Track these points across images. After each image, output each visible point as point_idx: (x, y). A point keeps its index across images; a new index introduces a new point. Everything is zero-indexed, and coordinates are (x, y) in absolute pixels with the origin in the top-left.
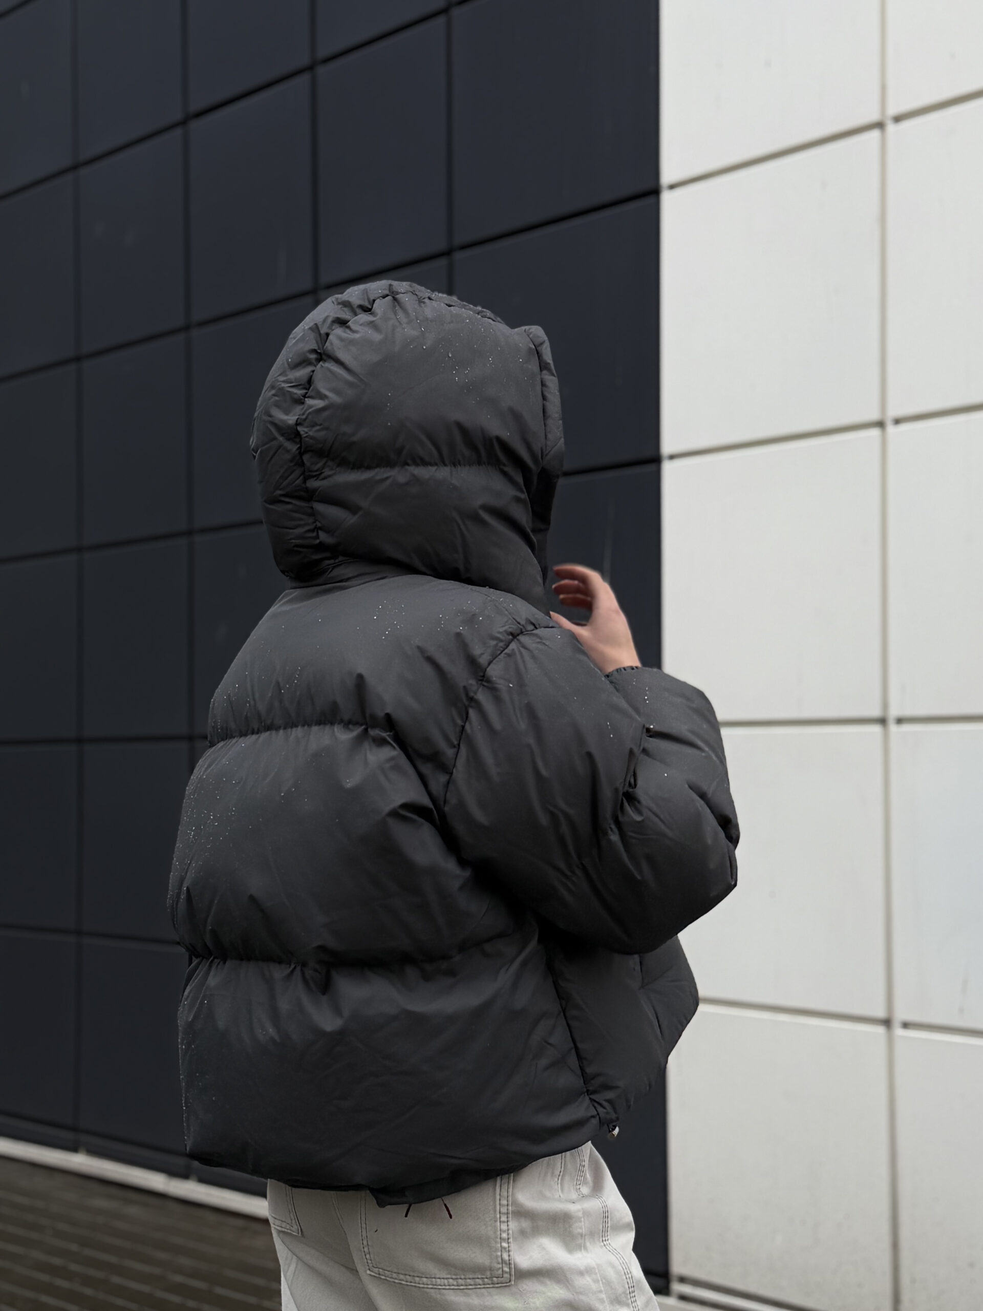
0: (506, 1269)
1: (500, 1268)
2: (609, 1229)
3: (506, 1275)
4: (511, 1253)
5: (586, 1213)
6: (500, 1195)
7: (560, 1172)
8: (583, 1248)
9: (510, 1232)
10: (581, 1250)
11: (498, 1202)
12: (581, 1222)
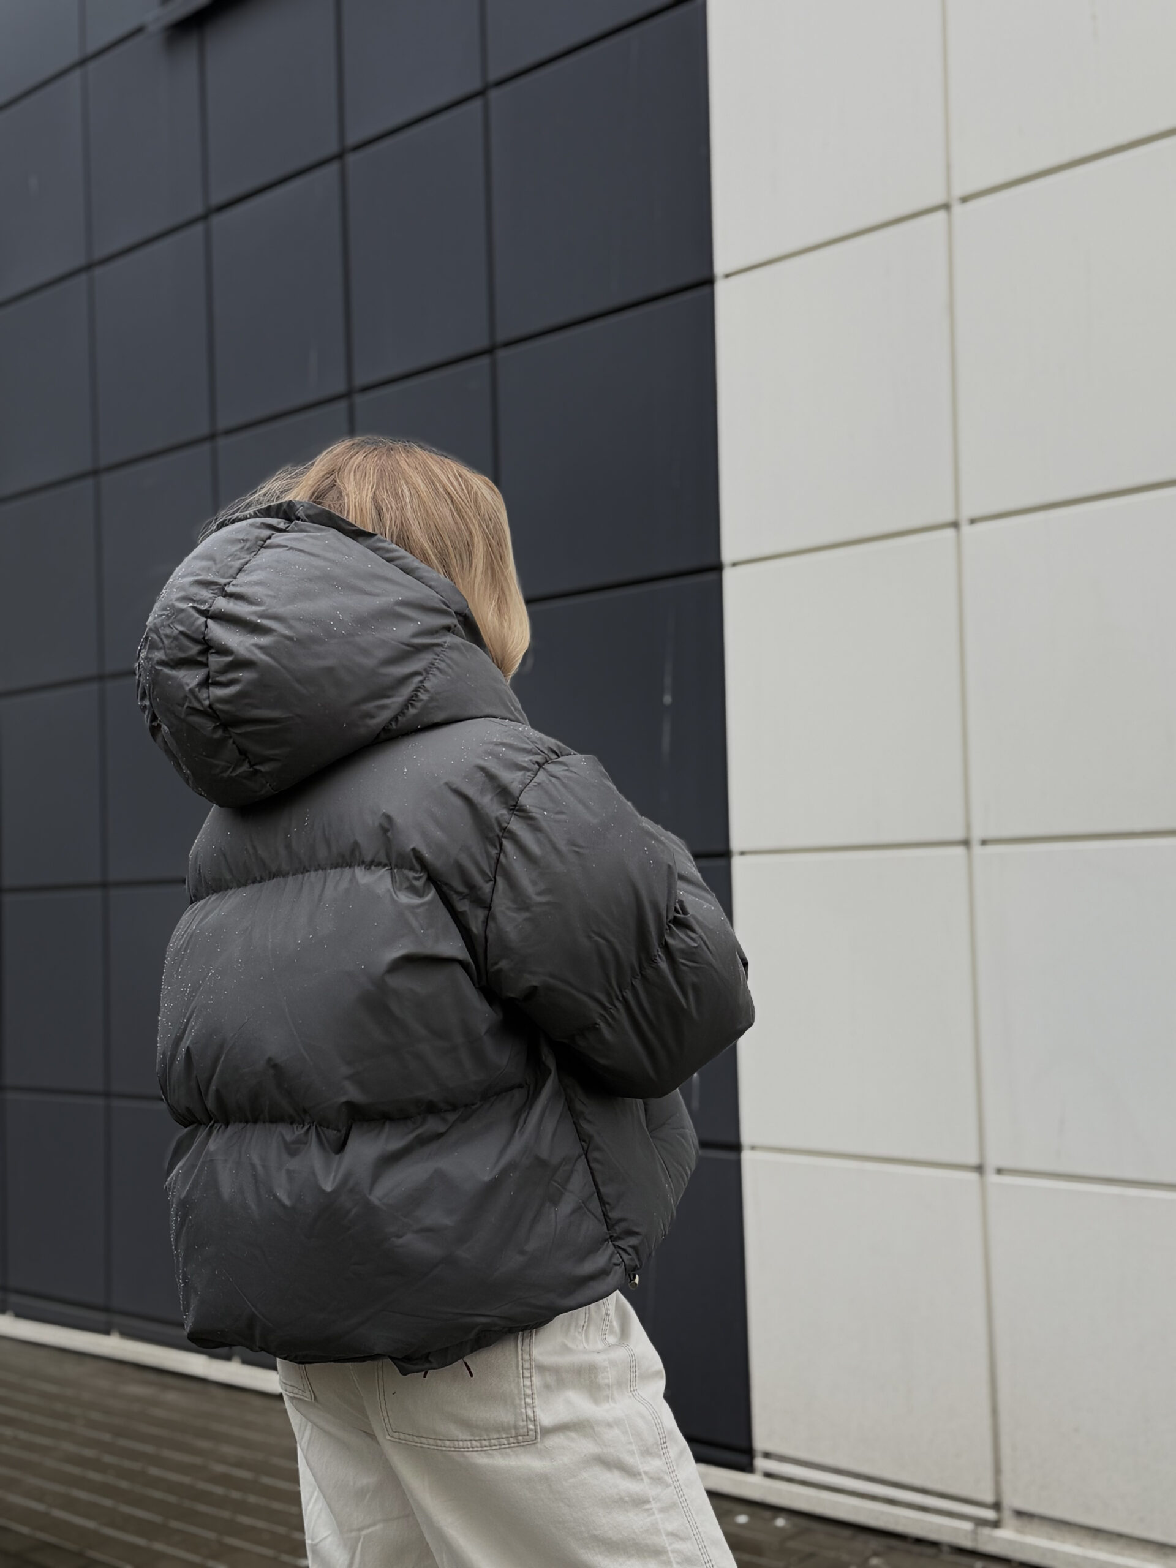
0: (531, 1427)
1: (524, 1427)
2: (637, 1378)
3: (531, 1433)
4: (536, 1409)
5: (613, 1363)
6: (522, 1350)
7: (585, 1322)
8: (610, 1400)
9: (534, 1388)
10: (608, 1402)
11: (520, 1357)
12: (607, 1372)
